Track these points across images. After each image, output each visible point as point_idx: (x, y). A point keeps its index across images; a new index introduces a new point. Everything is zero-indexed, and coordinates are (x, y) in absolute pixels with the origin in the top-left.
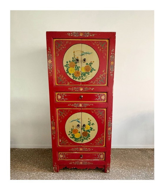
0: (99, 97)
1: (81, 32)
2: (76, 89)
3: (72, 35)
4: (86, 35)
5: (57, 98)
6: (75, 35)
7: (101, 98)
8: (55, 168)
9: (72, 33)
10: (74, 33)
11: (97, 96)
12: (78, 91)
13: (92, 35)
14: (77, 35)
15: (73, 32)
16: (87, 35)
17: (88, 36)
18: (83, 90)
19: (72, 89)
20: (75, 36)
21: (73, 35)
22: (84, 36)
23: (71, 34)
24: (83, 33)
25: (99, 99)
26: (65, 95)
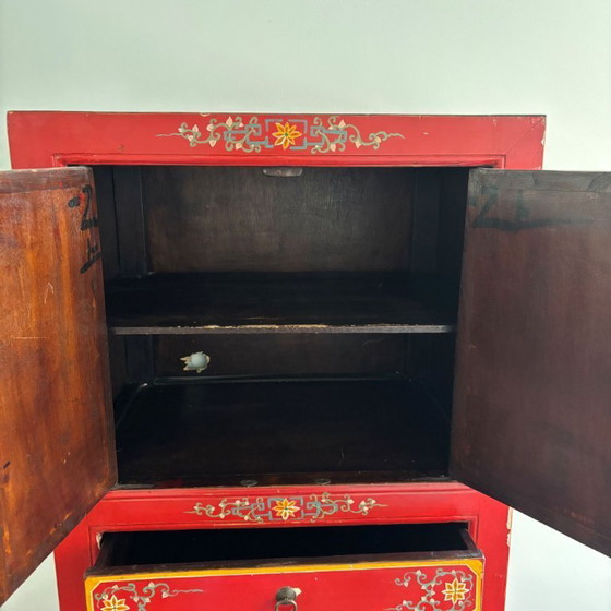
0: (423, 593)
1: (285, 118)
2: (245, 512)
3: (213, 143)
4: (319, 139)
6: (238, 137)
7: (439, 596)
9: (210, 128)
10: (229, 122)
11: (413, 582)
12: (265, 519)
13: (365, 138)
14: (252, 138)
15: (222, 117)
16: (332, 138)
17: (333, 147)
18: (297, 514)
19: (218, 511)
20: (239, 146)
21: (221, 143)
22: (306, 144)
23: (205, 134)
24: (300, 128)
25: (427, 604)
26: (158, 591)
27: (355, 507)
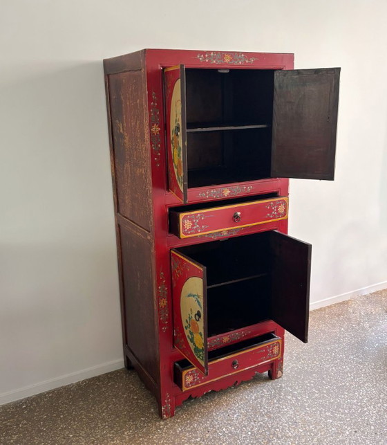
0: (273, 210)
1: (227, 52)
2: (214, 195)
3: (207, 61)
4: (236, 60)
5: (183, 227)
6: (214, 59)
7: (277, 211)
8: (167, 408)
9: (206, 56)
10: (212, 54)
11: (270, 207)
12: (220, 196)
13: (249, 60)
14: (219, 59)
15: (210, 52)
16: (240, 59)
17: (240, 63)
18: (230, 194)
19: (206, 195)
20: (214, 62)
21: (209, 61)
22: (233, 61)
23: (205, 58)
24: (231, 56)
25: (274, 215)
26: (201, 217)
27: (246, 189)
